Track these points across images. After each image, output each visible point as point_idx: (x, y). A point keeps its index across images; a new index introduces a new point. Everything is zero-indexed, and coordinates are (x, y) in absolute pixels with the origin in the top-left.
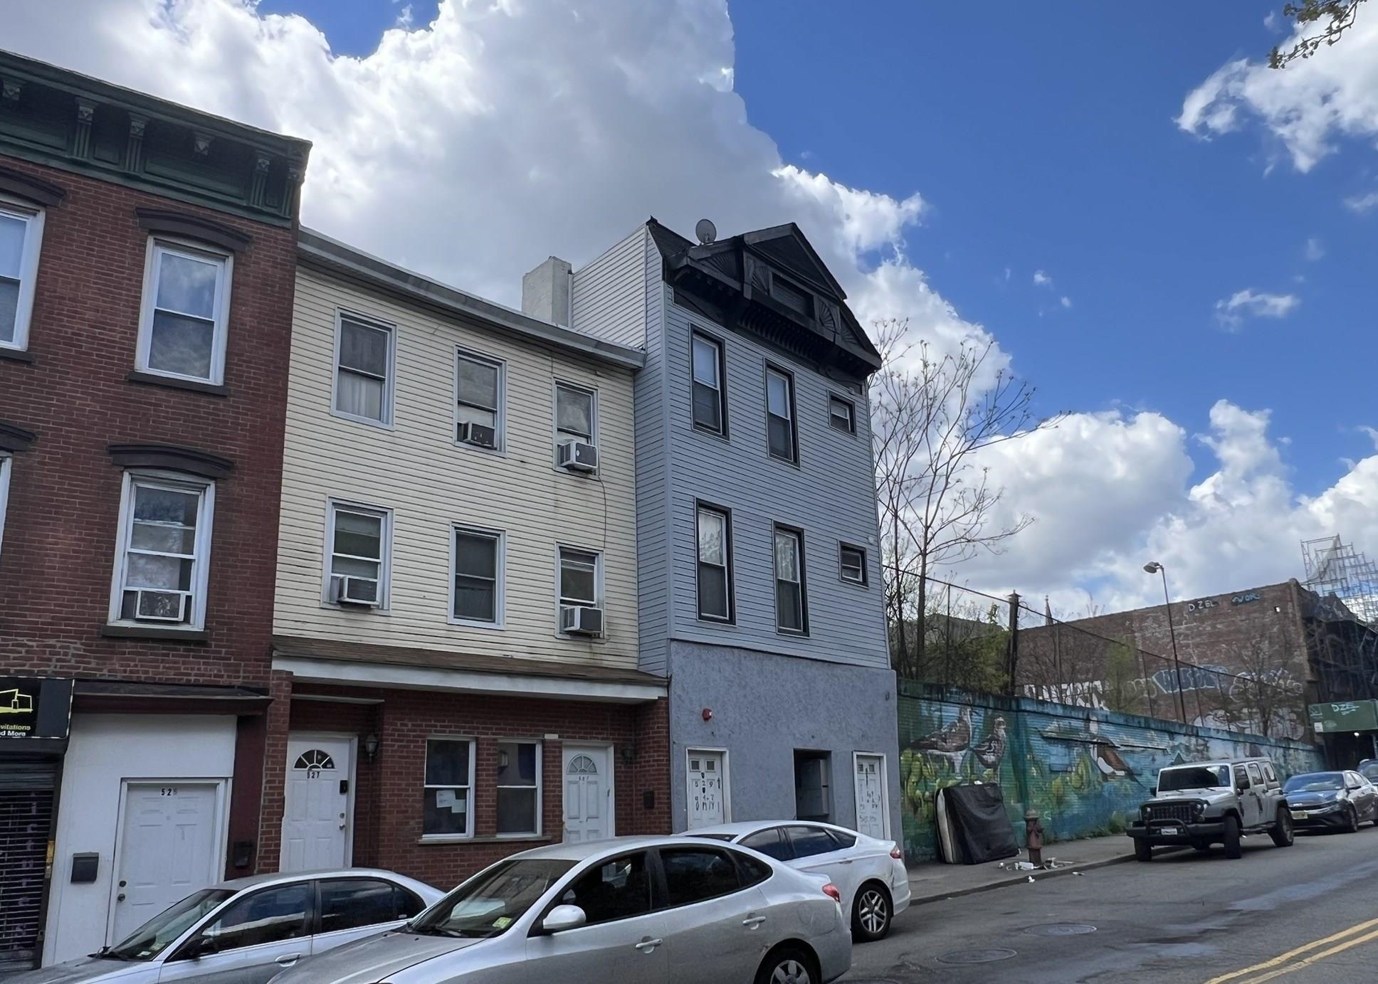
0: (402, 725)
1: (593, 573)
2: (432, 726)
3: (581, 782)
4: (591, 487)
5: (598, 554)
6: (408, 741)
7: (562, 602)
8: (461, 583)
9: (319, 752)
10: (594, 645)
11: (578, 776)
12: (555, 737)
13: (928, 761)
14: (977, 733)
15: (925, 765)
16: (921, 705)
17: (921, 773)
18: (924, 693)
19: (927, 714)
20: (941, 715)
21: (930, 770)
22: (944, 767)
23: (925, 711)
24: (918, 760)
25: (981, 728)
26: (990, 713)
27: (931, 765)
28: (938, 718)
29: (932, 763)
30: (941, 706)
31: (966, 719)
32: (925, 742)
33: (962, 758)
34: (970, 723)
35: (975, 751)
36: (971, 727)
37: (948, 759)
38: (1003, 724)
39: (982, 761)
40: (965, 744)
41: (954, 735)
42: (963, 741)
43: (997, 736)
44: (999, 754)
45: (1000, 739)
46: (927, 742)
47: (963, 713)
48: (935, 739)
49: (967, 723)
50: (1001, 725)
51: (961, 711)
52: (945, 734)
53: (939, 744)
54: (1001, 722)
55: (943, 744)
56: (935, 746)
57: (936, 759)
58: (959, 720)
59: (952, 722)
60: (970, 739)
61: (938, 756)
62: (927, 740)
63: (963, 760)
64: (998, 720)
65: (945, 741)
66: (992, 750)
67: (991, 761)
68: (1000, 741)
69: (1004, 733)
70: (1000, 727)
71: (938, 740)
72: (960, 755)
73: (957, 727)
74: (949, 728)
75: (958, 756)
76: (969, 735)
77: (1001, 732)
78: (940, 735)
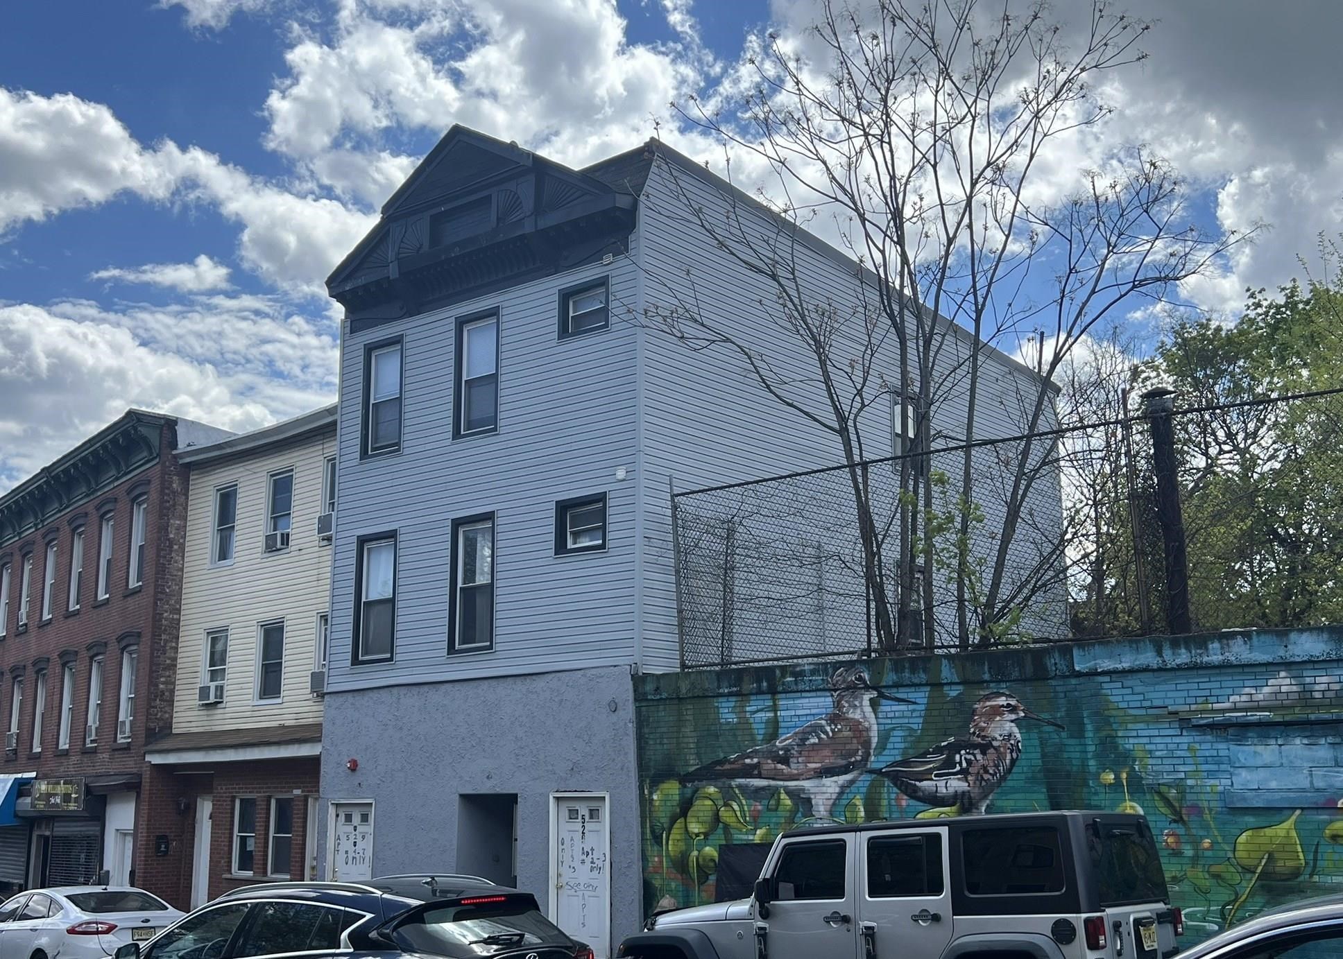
6: (223, 801)
13: (734, 798)
14: (899, 739)
15: (726, 805)
16: (718, 707)
17: (717, 818)
18: (719, 687)
19: (732, 718)
20: (776, 716)
21: (738, 814)
22: (781, 808)
23: (727, 716)
24: (709, 797)
25: (915, 727)
26: (954, 694)
27: (741, 805)
28: (767, 722)
29: (744, 802)
30: (774, 700)
31: (857, 715)
32: (727, 767)
33: (837, 790)
34: (873, 721)
35: (887, 774)
36: (875, 727)
37: (791, 793)
38: (1013, 709)
39: (913, 793)
40: (853, 763)
41: (816, 748)
42: (844, 757)
43: (984, 737)
44: (986, 777)
45: (995, 744)
46: (733, 766)
47: (846, 705)
48: (755, 760)
49: (860, 723)
50: (1001, 714)
51: (839, 702)
52: (787, 749)
53: (766, 767)
54: (1003, 706)
55: (779, 766)
56: (756, 772)
57: (756, 793)
58: (834, 719)
59: (810, 726)
60: (872, 751)
61: (763, 788)
62: (733, 763)
63: (841, 793)
64: (988, 703)
65: (785, 761)
66: (958, 768)
67: (951, 790)
68: (995, 748)
69: (1016, 730)
70: (998, 718)
71: (763, 761)
72: (833, 784)
73: (826, 733)
74: (800, 736)
75: (824, 786)
76: (866, 744)
77: (1002, 727)
78: (771, 752)
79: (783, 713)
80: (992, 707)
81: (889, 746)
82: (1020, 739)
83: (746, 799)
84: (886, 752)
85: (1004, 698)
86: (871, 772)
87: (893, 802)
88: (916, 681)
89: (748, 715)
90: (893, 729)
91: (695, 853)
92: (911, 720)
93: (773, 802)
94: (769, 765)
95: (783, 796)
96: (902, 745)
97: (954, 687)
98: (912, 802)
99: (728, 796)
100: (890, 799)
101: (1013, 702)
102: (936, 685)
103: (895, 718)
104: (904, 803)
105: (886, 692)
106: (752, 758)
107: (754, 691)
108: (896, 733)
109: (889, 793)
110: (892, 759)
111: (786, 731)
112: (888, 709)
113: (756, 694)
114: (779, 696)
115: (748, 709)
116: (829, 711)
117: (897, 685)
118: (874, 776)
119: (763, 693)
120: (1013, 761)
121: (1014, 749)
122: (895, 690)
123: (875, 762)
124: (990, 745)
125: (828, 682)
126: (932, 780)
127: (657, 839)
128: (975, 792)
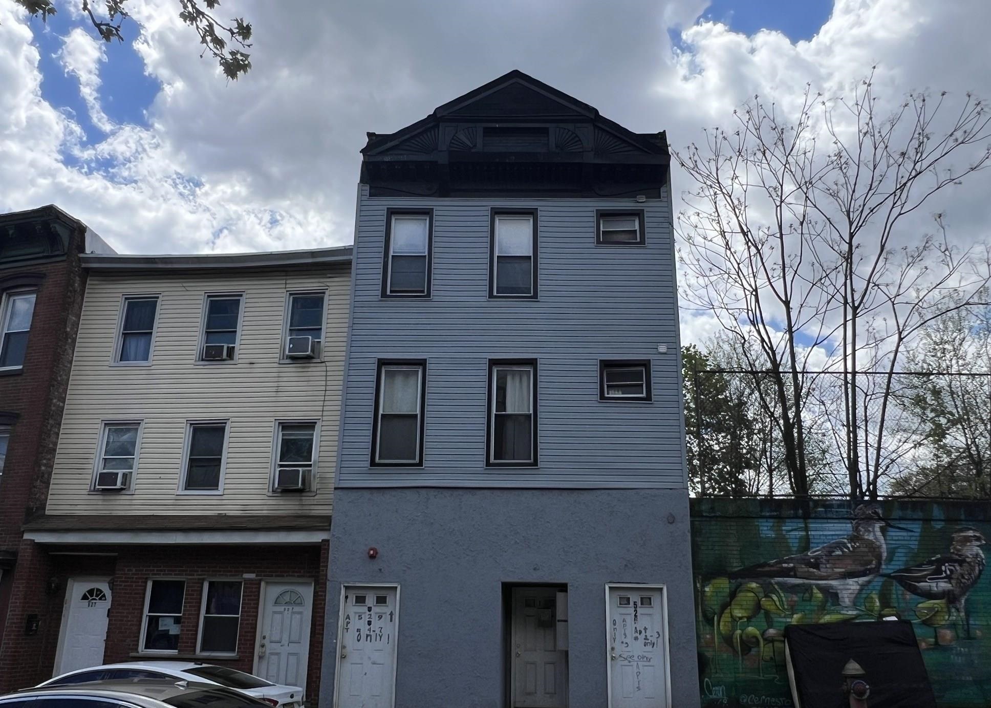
0: (128, 571)
1: (313, 439)
2: (151, 571)
3: (286, 612)
4: (314, 369)
5: (316, 423)
6: (131, 582)
7: (281, 466)
8: (193, 463)
9: (98, 590)
10: (303, 498)
11: (284, 607)
12: (252, 576)
13: (774, 591)
14: (902, 555)
15: (766, 596)
16: (758, 525)
17: (758, 607)
18: (761, 511)
19: (772, 534)
20: (808, 535)
21: (778, 603)
22: (813, 599)
23: (767, 532)
24: (751, 590)
25: (913, 547)
26: (939, 527)
27: (779, 597)
28: (801, 538)
29: (782, 595)
30: (806, 524)
31: (871, 537)
32: (767, 569)
33: (858, 587)
34: (883, 541)
35: (894, 577)
36: (884, 546)
37: (821, 589)
38: (978, 539)
39: (914, 590)
40: (869, 570)
41: (840, 558)
42: (862, 565)
43: (960, 556)
44: (963, 580)
45: (968, 560)
46: (772, 569)
47: (863, 530)
48: (792, 565)
49: (873, 543)
50: (970, 541)
51: (857, 528)
52: (817, 558)
53: (800, 570)
54: (971, 536)
55: (811, 570)
56: (792, 573)
57: (793, 589)
58: (852, 539)
59: (836, 543)
60: (883, 562)
61: (798, 585)
62: (772, 566)
63: (861, 590)
64: (962, 534)
65: (816, 566)
66: (944, 575)
67: (940, 589)
68: (968, 563)
69: (981, 552)
70: (968, 544)
71: (798, 565)
72: (854, 584)
73: (848, 548)
74: (827, 549)
75: (848, 584)
76: (879, 557)
77: (972, 550)
78: (804, 559)
79: (813, 533)
80: (965, 537)
81: (895, 558)
82: (984, 557)
83: (783, 592)
84: (893, 563)
85: (971, 532)
86: (883, 575)
87: (900, 596)
88: (915, 517)
89: (784, 533)
90: (897, 548)
91: (739, 632)
92: (911, 543)
93: (807, 595)
94: (803, 568)
95: (815, 591)
96: (904, 559)
97: (940, 523)
98: (914, 596)
99: (768, 591)
100: (897, 595)
101: (978, 535)
102: (927, 521)
103: (898, 540)
104: (908, 597)
105: (892, 523)
106: (788, 563)
107: (792, 516)
108: (899, 550)
109: (896, 590)
110: (898, 567)
111: (815, 545)
112: (893, 534)
113: (793, 518)
114: (810, 520)
115: (784, 528)
116: (850, 533)
117: (901, 519)
118: (885, 578)
119: (799, 518)
120: (980, 571)
121: (980, 563)
122: (898, 522)
123: (885, 569)
124: (964, 561)
125: (851, 514)
126: (927, 582)
127: (709, 621)
128: (957, 591)
